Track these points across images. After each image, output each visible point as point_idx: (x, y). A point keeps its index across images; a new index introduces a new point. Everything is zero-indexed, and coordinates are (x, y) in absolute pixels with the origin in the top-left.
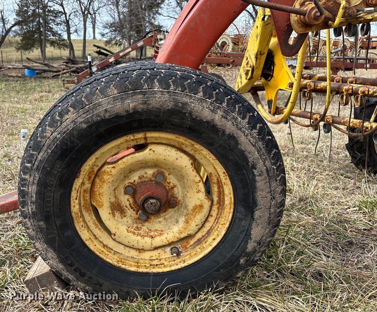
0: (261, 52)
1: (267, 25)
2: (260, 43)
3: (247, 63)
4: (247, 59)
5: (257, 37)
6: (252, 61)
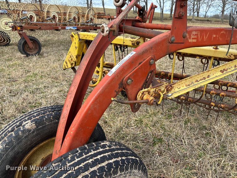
0: (79, 55)
1: (81, 43)
2: (78, 51)
3: (72, 59)
4: (71, 57)
5: (76, 47)
6: (75, 59)
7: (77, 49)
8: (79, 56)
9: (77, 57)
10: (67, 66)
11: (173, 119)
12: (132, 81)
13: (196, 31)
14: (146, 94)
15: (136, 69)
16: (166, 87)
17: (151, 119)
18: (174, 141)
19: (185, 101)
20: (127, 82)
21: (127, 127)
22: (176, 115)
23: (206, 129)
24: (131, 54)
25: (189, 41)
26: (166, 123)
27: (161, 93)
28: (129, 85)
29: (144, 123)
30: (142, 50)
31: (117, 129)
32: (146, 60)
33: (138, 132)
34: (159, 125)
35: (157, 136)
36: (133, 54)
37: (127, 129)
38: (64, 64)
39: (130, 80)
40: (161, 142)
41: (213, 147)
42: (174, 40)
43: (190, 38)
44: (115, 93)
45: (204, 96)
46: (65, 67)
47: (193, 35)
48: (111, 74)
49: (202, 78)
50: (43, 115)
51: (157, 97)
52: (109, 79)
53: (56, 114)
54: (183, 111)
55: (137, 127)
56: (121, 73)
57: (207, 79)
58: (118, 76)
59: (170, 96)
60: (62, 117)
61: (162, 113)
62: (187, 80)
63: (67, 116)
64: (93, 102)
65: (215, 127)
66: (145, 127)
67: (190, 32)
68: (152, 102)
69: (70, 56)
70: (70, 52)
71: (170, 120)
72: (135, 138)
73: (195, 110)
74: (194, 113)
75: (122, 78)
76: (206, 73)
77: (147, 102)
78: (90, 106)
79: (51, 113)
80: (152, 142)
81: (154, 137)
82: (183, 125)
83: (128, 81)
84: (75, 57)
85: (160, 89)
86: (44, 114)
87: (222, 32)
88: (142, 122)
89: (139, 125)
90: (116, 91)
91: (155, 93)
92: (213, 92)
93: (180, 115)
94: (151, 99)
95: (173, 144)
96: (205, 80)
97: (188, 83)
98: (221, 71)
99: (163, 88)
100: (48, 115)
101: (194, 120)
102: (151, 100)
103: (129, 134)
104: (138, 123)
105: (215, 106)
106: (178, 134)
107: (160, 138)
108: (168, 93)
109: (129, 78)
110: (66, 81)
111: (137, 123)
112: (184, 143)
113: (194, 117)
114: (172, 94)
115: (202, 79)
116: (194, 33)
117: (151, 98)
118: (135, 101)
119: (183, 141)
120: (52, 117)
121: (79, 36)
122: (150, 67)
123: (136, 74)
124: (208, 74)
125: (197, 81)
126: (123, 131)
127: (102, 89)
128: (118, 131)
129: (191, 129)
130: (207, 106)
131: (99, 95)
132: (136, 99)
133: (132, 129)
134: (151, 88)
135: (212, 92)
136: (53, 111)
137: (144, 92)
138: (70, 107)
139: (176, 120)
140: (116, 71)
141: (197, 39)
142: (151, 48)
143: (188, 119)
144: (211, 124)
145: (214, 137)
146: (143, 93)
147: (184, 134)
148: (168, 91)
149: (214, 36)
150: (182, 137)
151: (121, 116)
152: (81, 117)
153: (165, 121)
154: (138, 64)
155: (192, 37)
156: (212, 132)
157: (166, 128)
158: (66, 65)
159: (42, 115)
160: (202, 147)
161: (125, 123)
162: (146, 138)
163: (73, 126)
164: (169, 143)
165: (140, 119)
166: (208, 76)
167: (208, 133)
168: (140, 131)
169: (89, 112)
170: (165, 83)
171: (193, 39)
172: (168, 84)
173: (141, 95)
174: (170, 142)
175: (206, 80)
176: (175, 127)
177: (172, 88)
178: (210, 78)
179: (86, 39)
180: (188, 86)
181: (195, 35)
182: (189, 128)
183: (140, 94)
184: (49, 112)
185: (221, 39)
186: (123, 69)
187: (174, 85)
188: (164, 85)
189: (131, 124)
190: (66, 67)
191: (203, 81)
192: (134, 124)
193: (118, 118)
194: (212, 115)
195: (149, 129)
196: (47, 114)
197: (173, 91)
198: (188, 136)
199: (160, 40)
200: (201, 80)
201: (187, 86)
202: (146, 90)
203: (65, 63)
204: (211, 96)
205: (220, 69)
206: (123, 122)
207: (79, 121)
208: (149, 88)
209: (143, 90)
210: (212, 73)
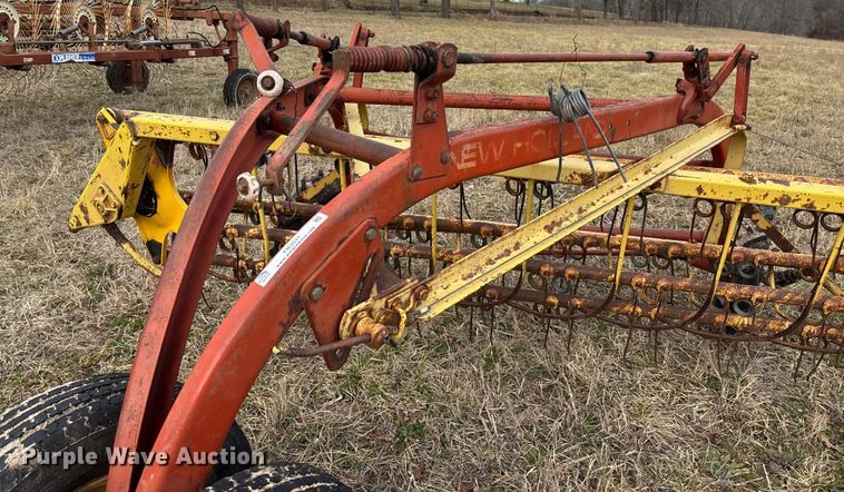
0: (133, 185)
1: (141, 148)
2: (132, 173)
3: (106, 200)
4: (103, 191)
5: (123, 163)
6: (117, 198)
7: (127, 168)
8: (133, 187)
9: (125, 192)
10: (88, 221)
11: (451, 356)
12: (324, 290)
13: (471, 142)
14: (363, 319)
15: (330, 258)
16: (414, 290)
17: (386, 365)
18: (459, 427)
19: (479, 300)
20: (310, 296)
21: (310, 405)
22: (459, 343)
23: (546, 374)
24: (316, 221)
25: (459, 167)
26: (431, 371)
27: (401, 311)
28: (315, 302)
29: (365, 382)
30: (343, 210)
31: (279, 417)
32: (356, 231)
33: (349, 417)
34: (411, 380)
35: (407, 419)
36: (321, 222)
37: (311, 411)
38: (74, 213)
39: (318, 289)
40: (421, 436)
41: (566, 427)
42: (420, 174)
43: (459, 160)
44: (281, 329)
45: (526, 280)
46: (79, 223)
47: (466, 152)
48: (267, 281)
49: (501, 251)
50: (58, 417)
51: (392, 320)
52: (262, 295)
53: (98, 410)
54: (478, 324)
55: (344, 398)
56: (294, 275)
57: (514, 253)
58: (284, 284)
59: (425, 313)
60: (124, 417)
61: (417, 342)
62: (465, 265)
63: (143, 411)
64: (221, 364)
65: (569, 366)
66: (370, 395)
67: (458, 148)
68: (379, 337)
69: (100, 191)
70: (99, 175)
71: (444, 359)
72: (340, 439)
73: (512, 319)
74: (510, 328)
75: (296, 287)
76: (509, 240)
77: (369, 340)
78: (212, 375)
79: (81, 406)
80: (395, 439)
81: (398, 422)
82: (482, 372)
83: (314, 293)
84: (118, 193)
85: (398, 299)
86: (61, 413)
87: (536, 134)
88: (360, 378)
89: (350, 392)
90: (280, 323)
91: (387, 314)
92: (547, 269)
93: (471, 340)
94: (377, 331)
95: (457, 437)
96: (508, 258)
97: (466, 271)
98: (545, 227)
99: (404, 295)
100: (73, 415)
101: (512, 351)
102: (378, 333)
103: (320, 427)
104: (346, 386)
105: (560, 305)
106: (469, 401)
107: (419, 424)
108: (419, 304)
109: (314, 285)
110: (72, 262)
111: (342, 386)
112: (486, 429)
113: (512, 341)
114: (429, 308)
115: (502, 256)
116: (468, 147)
117: (376, 329)
118: (336, 345)
119: (484, 421)
120: (87, 418)
121: (134, 129)
122: (368, 246)
123: (332, 272)
124: (515, 241)
125: (490, 262)
126: (300, 420)
127: (246, 325)
128: (283, 425)
129: (505, 379)
130: (540, 307)
131: (238, 342)
132: (337, 337)
133: (327, 408)
134: (375, 299)
135: (543, 269)
136: (88, 401)
137: (358, 312)
138: (150, 383)
139: (459, 358)
140: (278, 273)
141: (477, 159)
142: (367, 201)
143: (494, 349)
144: (558, 358)
145: (568, 398)
146: (355, 317)
147: (485, 400)
148: (418, 300)
149: (519, 145)
150: (481, 411)
151: (288, 370)
152: (189, 410)
153: (429, 365)
154: (336, 243)
155: (465, 156)
156: (562, 380)
157: (433, 386)
158: (82, 215)
159: (53, 419)
160: (537, 430)
161: (305, 392)
162: (373, 432)
163: (166, 439)
164: (444, 436)
165: (351, 370)
166: (517, 246)
167: (551, 386)
168: (355, 410)
169: (212, 392)
170: (408, 280)
171: (466, 161)
172: (416, 281)
173: (349, 321)
174: (447, 432)
175: (512, 256)
176: (458, 381)
177: (428, 290)
178: (522, 249)
179: (158, 137)
180: (469, 280)
181: (472, 151)
182: (499, 380)
183: (347, 320)
184: (76, 405)
185: (536, 149)
186: (296, 263)
187: (432, 283)
188: (406, 287)
189: (323, 392)
190: (84, 223)
191: (505, 259)
192: (333, 389)
193: (277, 378)
194: (560, 328)
195: (383, 400)
196: (71, 411)
197: (431, 297)
198: (497, 403)
199: (386, 178)
200: (499, 258)
201: (465, 279)
202: (363, 305)
203: (77, 211)
204: (544, 279)
205: (544, 223)
206: (296, 390)
207: (183, 422)
208: (370, 301)
209: (355, 309)
210: (525, 237)
